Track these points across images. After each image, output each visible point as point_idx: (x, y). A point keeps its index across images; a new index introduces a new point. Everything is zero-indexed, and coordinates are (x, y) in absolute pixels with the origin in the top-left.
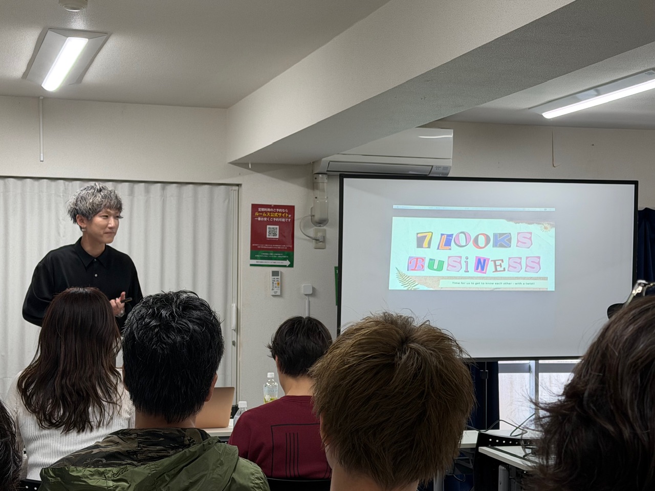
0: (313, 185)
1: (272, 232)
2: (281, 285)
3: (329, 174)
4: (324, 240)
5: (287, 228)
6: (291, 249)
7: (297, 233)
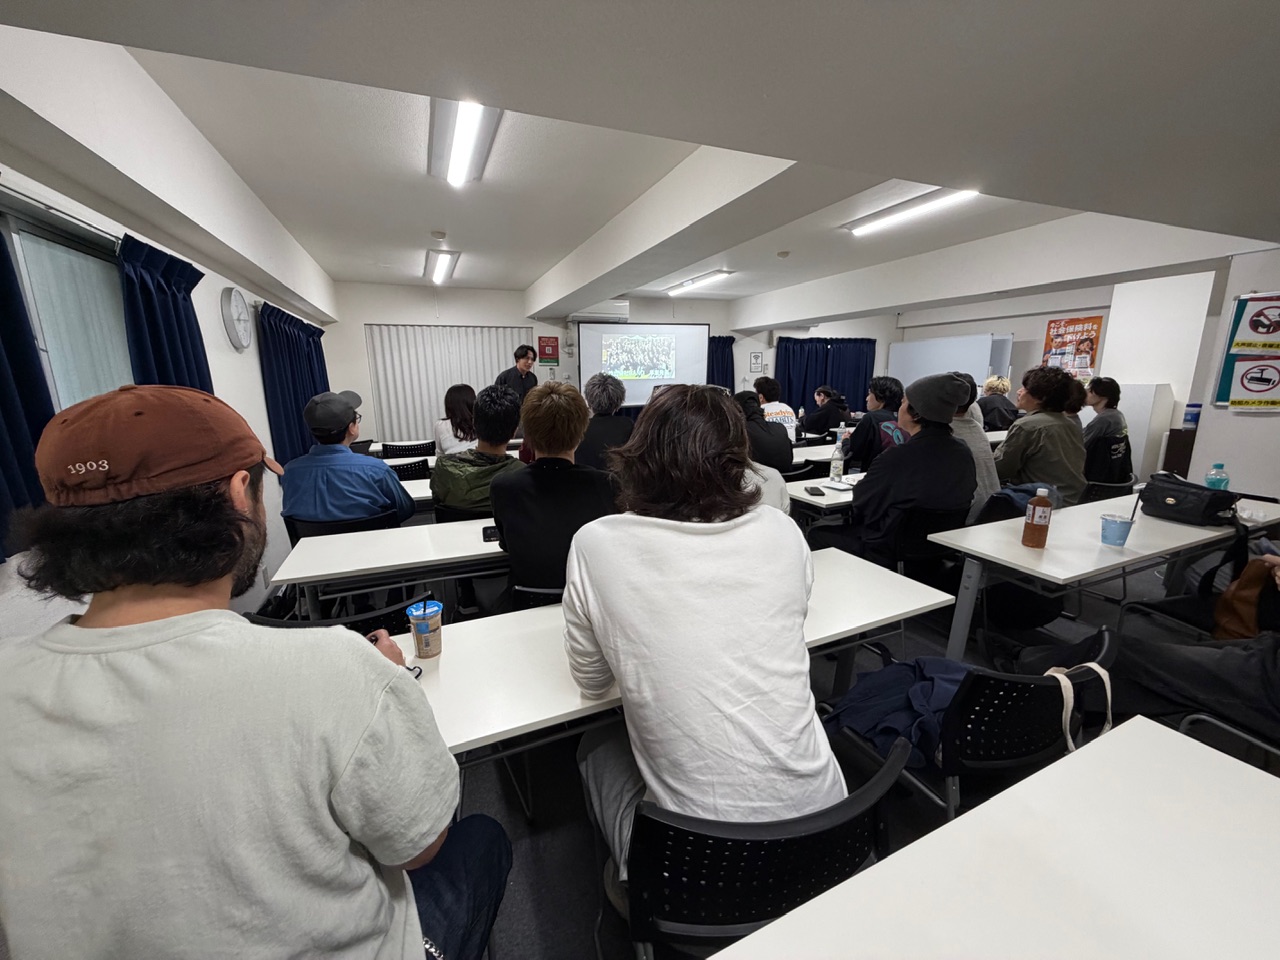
0: (566, 327)
1: (549, 350)
3: (573, 322)
4: (572, 354)
5: (555, 348)
6: (558, 358)
7: (560, 350)
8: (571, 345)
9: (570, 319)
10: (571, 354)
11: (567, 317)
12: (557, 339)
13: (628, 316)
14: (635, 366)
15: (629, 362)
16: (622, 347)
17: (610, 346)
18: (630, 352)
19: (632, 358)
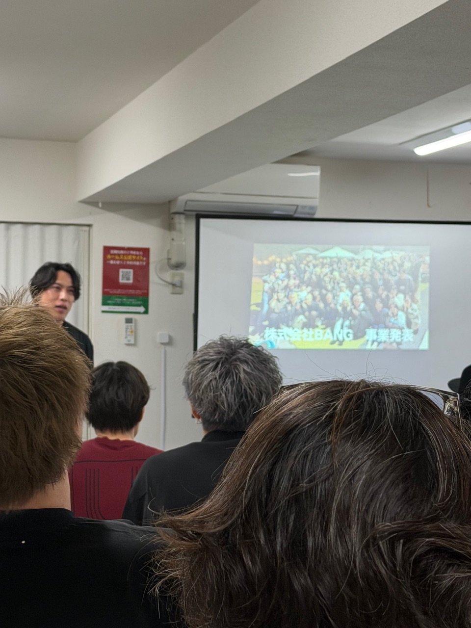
0: (169, 226)
1: (126, 276)
2: (135, 333)
3: (185, 213)
4: (180, 285)
5: (142, 273)
6: (146, 295)
7: (153, 277)
8: (179, 266)
9: (179, 206)
10: (176, 287)
11: (170, 202)
12: (146, 252)
13: (315, 202)
14: (329, 319)
15: (316, 308)
16: (300, 273)
17: (270, 269)
18: (318, 284)
19: (323, 298)
